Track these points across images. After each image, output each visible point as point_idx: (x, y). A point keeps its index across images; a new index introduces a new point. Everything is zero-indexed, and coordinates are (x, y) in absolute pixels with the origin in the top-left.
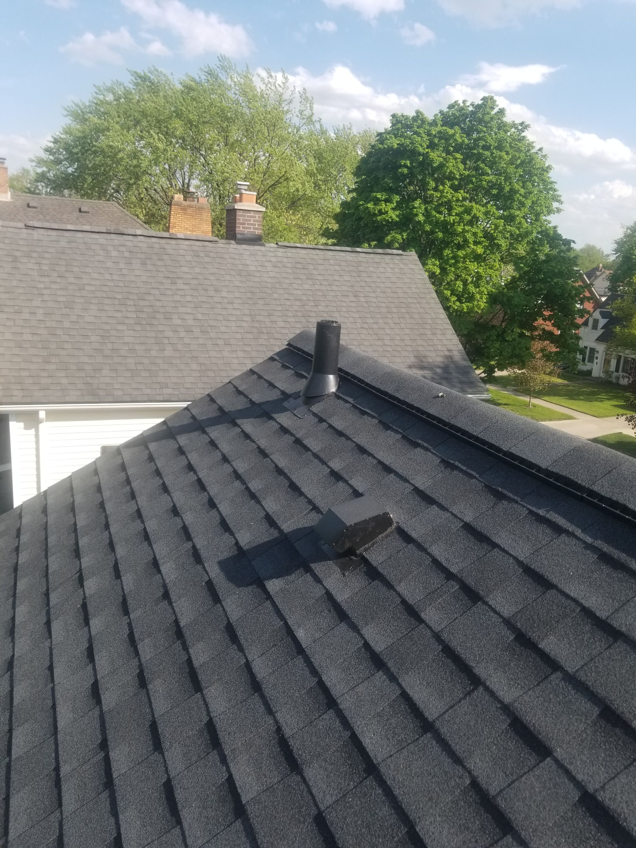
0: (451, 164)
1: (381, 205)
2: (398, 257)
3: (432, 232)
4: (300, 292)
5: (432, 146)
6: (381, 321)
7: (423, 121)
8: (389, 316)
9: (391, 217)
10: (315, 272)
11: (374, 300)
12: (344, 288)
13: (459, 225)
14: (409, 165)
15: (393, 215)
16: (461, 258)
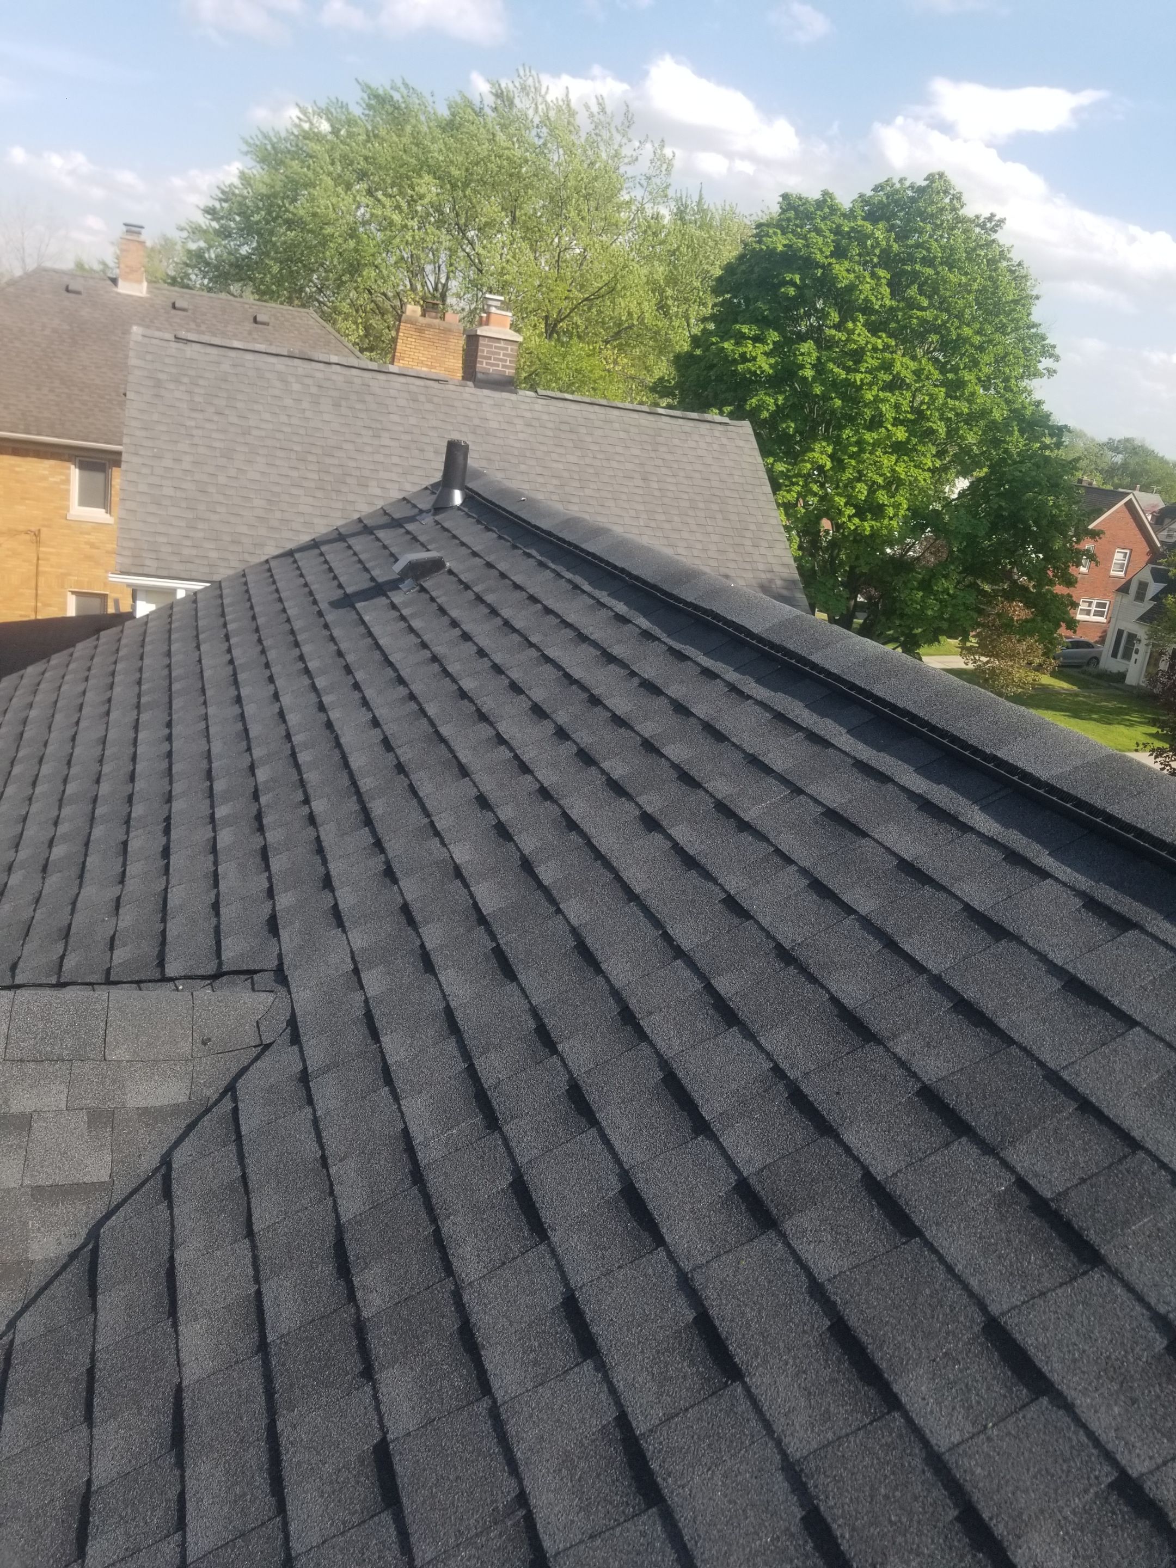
0: (868, 286)
1: (746, 346)
2: (721, 428)
3: (825, 398)
4: (561, 466)
5: (840, 253)
6: (677, 519)
7: (833, 210)
8: (691, 513)
9: (760, 367)
10: (589, 439)
11: (671, 487)
12: (629, 466)
13: (870, 389)
14: (798, 282)
15: (765, 365)
16: (868, 444)
